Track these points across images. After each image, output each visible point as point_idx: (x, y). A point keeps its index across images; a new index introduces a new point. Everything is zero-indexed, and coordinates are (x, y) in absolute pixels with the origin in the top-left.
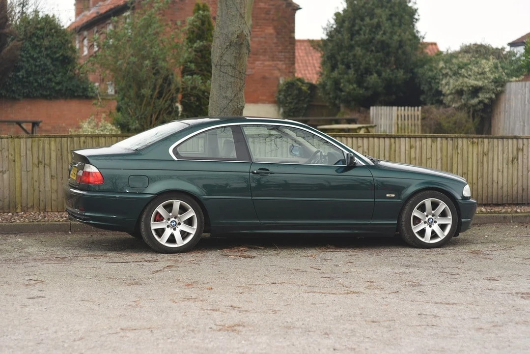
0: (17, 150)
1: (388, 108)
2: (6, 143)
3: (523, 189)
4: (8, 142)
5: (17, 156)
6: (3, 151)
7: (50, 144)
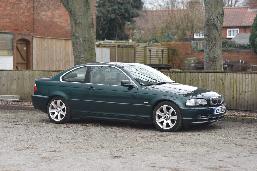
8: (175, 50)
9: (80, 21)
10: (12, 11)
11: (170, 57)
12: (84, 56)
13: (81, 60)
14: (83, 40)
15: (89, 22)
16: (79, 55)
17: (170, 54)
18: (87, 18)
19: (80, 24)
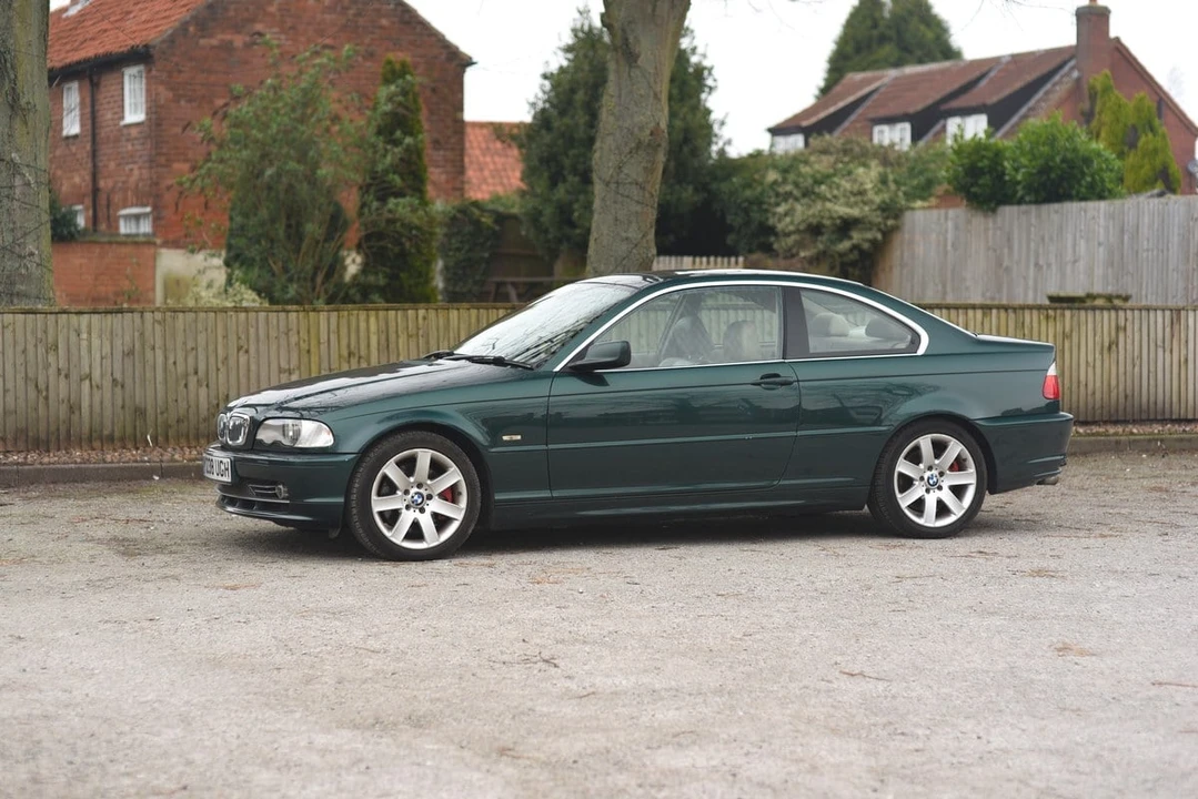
0: (313, 331)
1: (673, 259)
2: (295, 320)
3: (1126, 397)
4: (298, 318)
5: (313, 342)
6: (291, 333)
7: (368, 322)
9: (31, 100)
12: (38, 248)
13: (26, 265)
14: (35, 182)
16: (19, 245)
19: (29, 110)
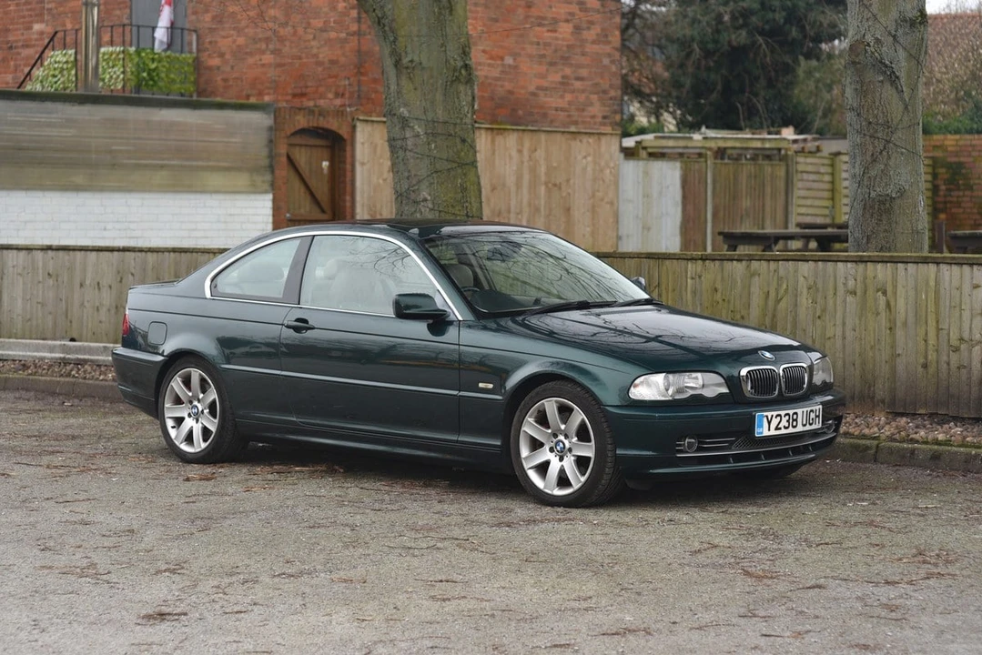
8: (960, 165)
9: (416, 59)
10: (286, 24)
11: (941, 193)
12: (430, 195)
13: (420, 209)
14: (426, 133)
15: (452, 62)
16: (413, 191)
17: (939, 182)
18: (442, 45)
19: (414, 68)
